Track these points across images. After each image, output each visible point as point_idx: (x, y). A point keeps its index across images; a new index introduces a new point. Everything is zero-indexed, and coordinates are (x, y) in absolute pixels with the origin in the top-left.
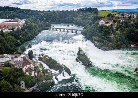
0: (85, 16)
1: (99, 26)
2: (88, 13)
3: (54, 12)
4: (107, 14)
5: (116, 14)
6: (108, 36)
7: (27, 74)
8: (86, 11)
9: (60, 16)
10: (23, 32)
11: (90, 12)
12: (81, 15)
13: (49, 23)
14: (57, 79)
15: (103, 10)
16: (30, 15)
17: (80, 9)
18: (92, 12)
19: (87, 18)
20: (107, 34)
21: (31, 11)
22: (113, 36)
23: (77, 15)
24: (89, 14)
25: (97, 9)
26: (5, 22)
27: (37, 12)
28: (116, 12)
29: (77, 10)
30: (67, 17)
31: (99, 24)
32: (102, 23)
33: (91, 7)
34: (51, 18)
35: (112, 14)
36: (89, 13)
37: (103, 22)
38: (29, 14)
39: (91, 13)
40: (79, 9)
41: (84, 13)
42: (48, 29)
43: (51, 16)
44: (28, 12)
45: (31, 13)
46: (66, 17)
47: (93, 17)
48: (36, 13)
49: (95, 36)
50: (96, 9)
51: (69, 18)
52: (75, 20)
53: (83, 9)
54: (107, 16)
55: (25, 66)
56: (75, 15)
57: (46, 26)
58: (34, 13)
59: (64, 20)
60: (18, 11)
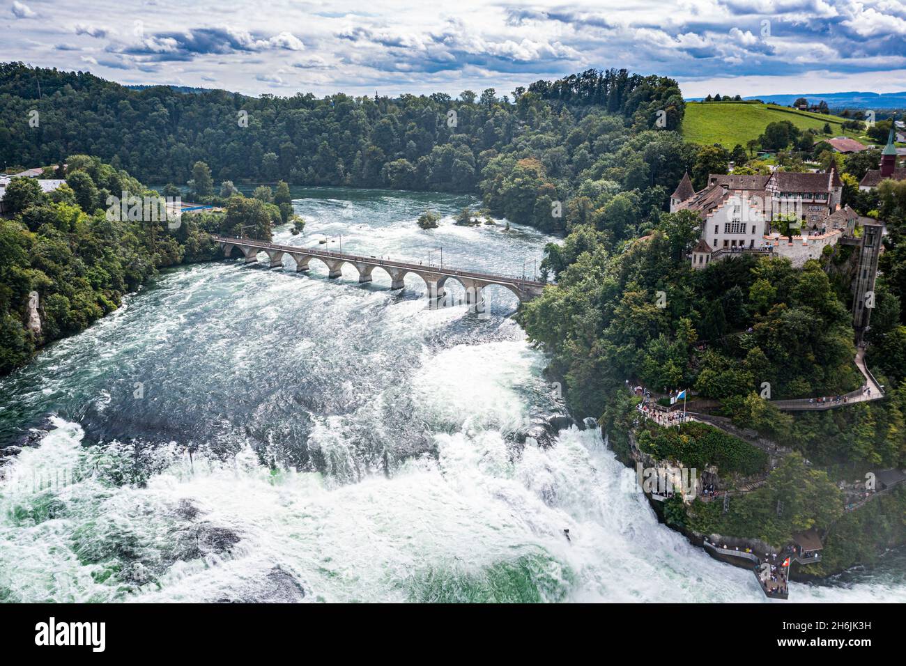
0: (576, 140)
1: (698, 262)
2: (600, 117)
3: (340, 105)
4: (759, 129)
5: (827, 130)
6: (817, 395)
8: (588, 102)
9: (382, 136)
11: (612, 110)
12: (544, 130)
15: (717, 98)
16: (160, 128)
17: (539, 88)
18: (635, 105)
19: (584, 164)
20: (806, 369)
21: (171, 100)
22: (872, 391)
23: (511, 132)
24: (607, 129)
25: (674, 84)
27: (214, 108)
28: (823, 108)
29: (520, 90)
30: (437, 148)
31: (703, 247)
32: (735, 227)
33: (623, 71)
34: (315, 152)
35: (802, 124)
36: (609, 119)
37: (751, 217)
38: (153, 122)
39: (628, 114)
40: (533, 88)
41: (566, 116)
42: (234, 256)
43: (317, 138)
44: (153, 104)
45: (175, 115)
46: (429, 150)
47: (638, 158)
49: (661, 388)
50: (669, 84)
51: (448, 158)
52: (491, 175)
53: (566, 85)
54: (762, 140)
56: (500, 131)
58: (196, 110)
59: (413, 168)
60: (81, 96)
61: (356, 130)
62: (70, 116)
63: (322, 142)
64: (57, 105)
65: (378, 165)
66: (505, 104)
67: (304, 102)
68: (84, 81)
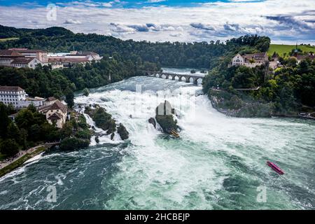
6: (244, 88)
7: (50, 122)
9: (187, 53)
10: (87, 72)
13: (150, 63)
14: (97, 141)
22: (257, 89)
26: (67, 55)
29: (228, 40)
30: (201, 56)
31: (231, 64)
32: (238, 61)
33: (256, 35)
34: (169, 57)
37: (241, 59)
38: (128, 49)
40: (232, 40)
45: (133, 47)
46: (199, 57)
48: (141, 47)
51: (204, 59)
55: (50, 111)
57: (145, 69)
58: (139, 46)
59: (194, 61)
60: (110, 42)
61: (180, 51)
62: (107, 47)
63: (171, 54)
64: (104, 44)
65: (185, 61)
66: (222, 45)
67: (167, 43)
68: (111, 38)
